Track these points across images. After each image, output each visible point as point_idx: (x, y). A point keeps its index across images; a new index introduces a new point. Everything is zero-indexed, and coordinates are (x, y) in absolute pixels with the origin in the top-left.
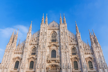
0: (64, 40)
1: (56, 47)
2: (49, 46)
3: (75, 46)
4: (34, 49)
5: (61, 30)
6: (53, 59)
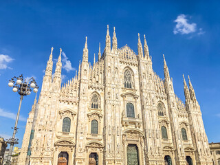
0: (148, 88)
1: (134, 98)
2: (122, 96)
3: (163, 101)
4: (95, 96)
5: (143, 68)
6: (131, 120)
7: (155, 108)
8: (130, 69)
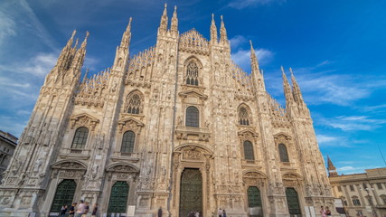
1: (201, 99)
4: (136, 97)
6: (192, 130)
7: (233, 112)
8: (198, 60)
